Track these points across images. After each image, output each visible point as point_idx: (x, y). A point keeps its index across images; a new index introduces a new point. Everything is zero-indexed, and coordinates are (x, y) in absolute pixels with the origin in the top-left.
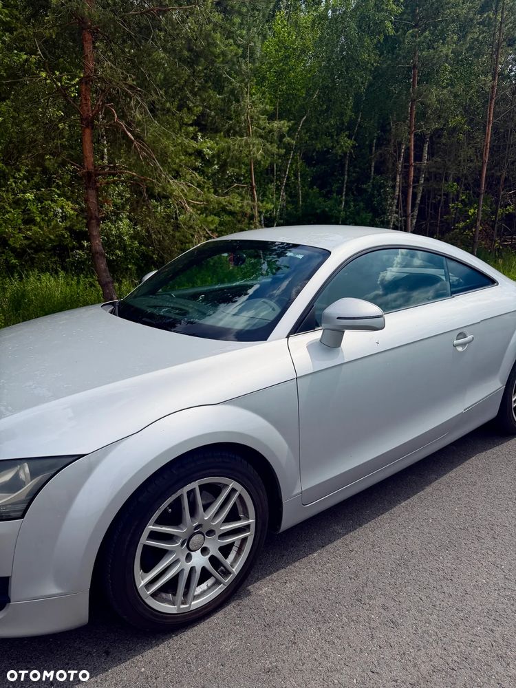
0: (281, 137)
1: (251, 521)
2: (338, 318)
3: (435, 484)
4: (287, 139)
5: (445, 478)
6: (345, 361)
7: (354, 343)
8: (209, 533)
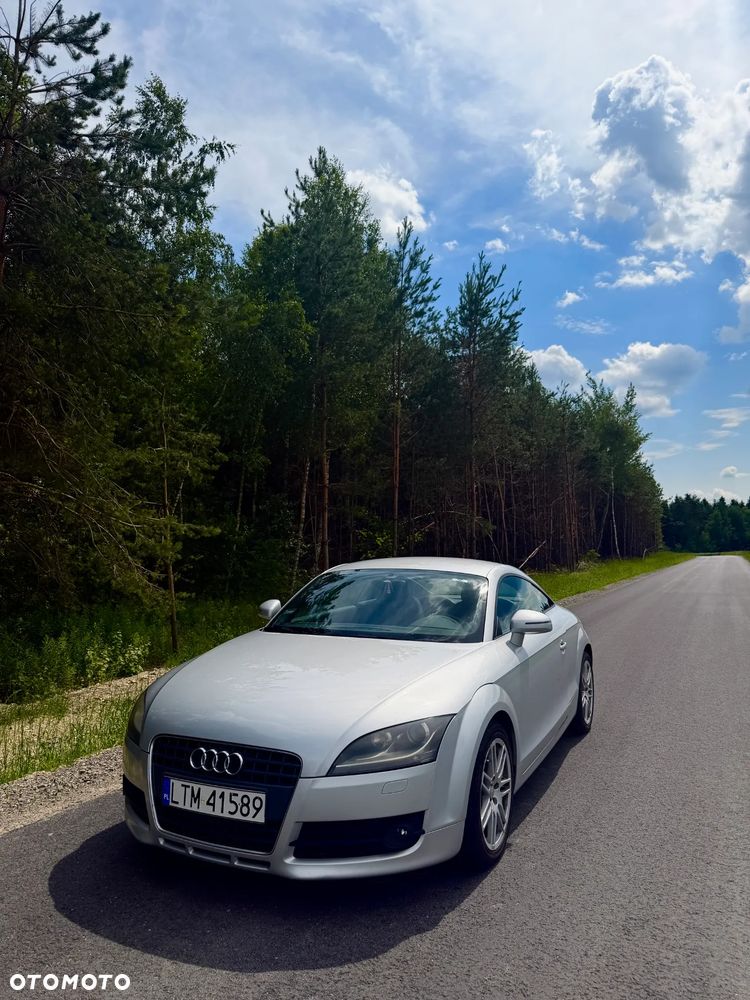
0: (213, 450)
1: (509, 779)
2: (524, 624)
4: (219, 454)
6: (529, 656)
7: (531, 642)
8: (496, 786)
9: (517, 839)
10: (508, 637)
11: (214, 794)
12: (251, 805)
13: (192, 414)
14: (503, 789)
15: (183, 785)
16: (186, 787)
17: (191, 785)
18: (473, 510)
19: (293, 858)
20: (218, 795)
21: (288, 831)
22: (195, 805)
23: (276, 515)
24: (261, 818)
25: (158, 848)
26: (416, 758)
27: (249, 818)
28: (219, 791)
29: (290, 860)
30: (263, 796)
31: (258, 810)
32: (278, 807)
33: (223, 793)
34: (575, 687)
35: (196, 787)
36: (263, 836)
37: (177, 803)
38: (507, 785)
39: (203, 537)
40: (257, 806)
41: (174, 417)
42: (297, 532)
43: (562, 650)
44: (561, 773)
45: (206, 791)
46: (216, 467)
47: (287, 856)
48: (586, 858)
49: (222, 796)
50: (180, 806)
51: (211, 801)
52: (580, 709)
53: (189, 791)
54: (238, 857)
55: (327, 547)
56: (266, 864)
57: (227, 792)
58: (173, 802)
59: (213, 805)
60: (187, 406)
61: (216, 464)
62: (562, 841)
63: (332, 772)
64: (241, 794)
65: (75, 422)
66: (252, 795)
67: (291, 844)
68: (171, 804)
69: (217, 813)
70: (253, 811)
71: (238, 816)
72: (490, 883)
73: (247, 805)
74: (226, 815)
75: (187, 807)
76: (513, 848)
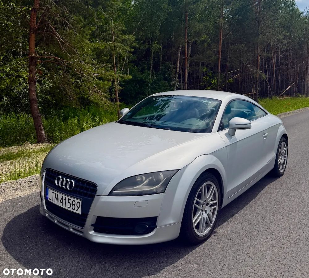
0: (132, 43)
1: (217, 201)
2: (236, 124)
3: (259, 195)
4: (134, 44)
5: (262, 192)
6: (238, 141)
7: (240, 134)
8: (207, 204)
9: (220, 230)
10: (226, 131)
11: (62, 198)
12: (76, 205)
13: (124, 26)
14: (211, 206)
15: (52, 192)
16: (53, 193)
17: (55, 192)
18: (258, 69)
19: (93, 232)
20: (64, 198)
21: (91, 219)
22: (56, 201)
23: (167, 71)
24: (79, 212)
25: (45, 217)
26: (155, 190)
27: (75, 211)
28: (64, 197)
29: (92, 232)
30: (80, 202)
31: (78, 208)
32: (86, 207)
33: (66, 198)
34: (273, 155)
35: (57, 193)
36: (80, 220)
37: (50, 199)
38: (215, 204)
39: (125, 80)
40: (78, 206)
41: (117, 28)
42: (175, 78)
43: (265, 137)
44: (258, 196)
45: (60, 196)
46: (133, 50)
47: (91, 230)
48: (252, 244)
49: (65, 199)
50: (51, 201)
51: (62, 201)
52: (277, 165)
53: (54, 195)
54: (72, 228)
55: (187, 85)
56: (82, 232)
57: (67, 198)
58: (49, 199)
59: (62, 203)
60: (121, 23)
61: (133, 48)
62: (244, 234)
63: (111, 194)
64: (72, 199)
65: (68, 31)
66: (76, 201)
67: (92, 225)
68: (49, 200)
69: (63, 207)
70: (76, 208)
71: (71, 209)
72: (197, 252)
73: (74, 205)
74: (66, 208)
75: (53, 202)
76: (216, 234)
